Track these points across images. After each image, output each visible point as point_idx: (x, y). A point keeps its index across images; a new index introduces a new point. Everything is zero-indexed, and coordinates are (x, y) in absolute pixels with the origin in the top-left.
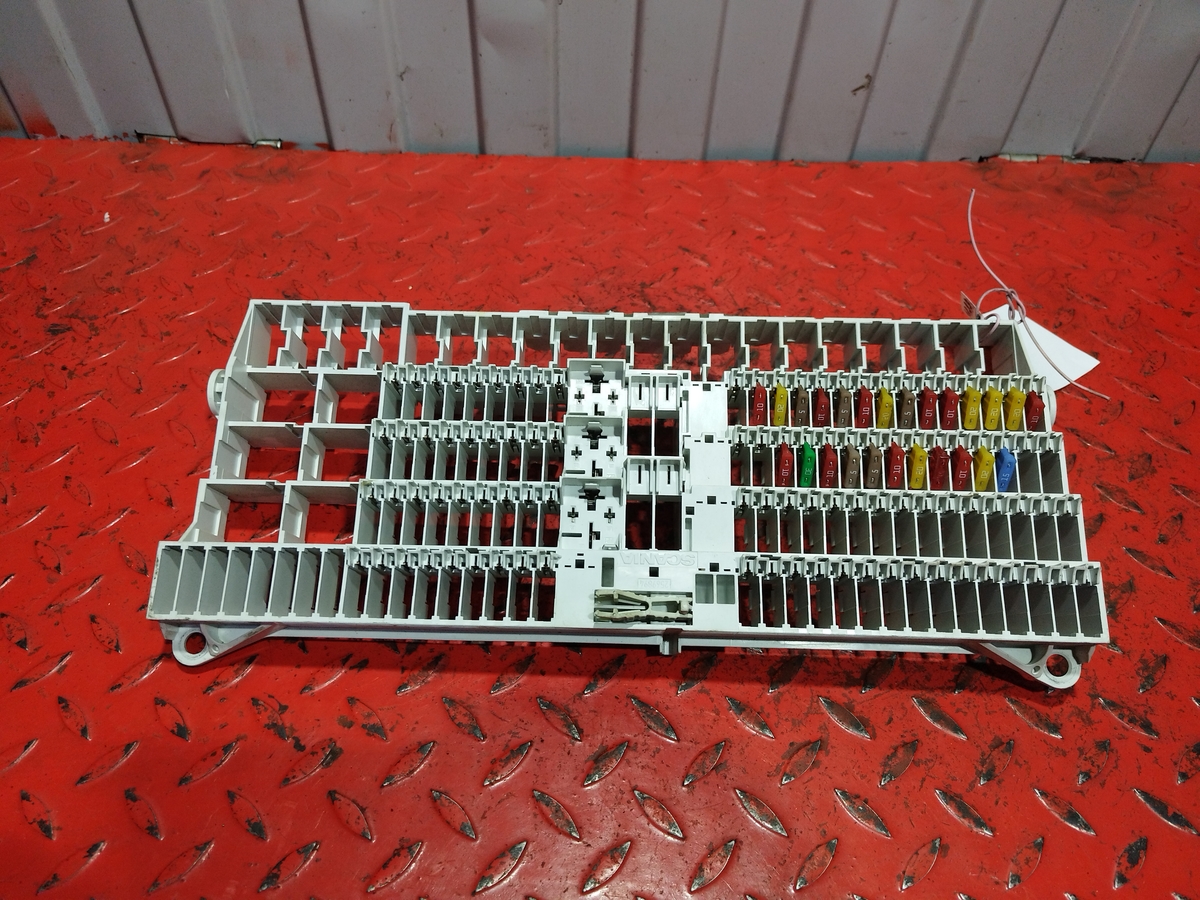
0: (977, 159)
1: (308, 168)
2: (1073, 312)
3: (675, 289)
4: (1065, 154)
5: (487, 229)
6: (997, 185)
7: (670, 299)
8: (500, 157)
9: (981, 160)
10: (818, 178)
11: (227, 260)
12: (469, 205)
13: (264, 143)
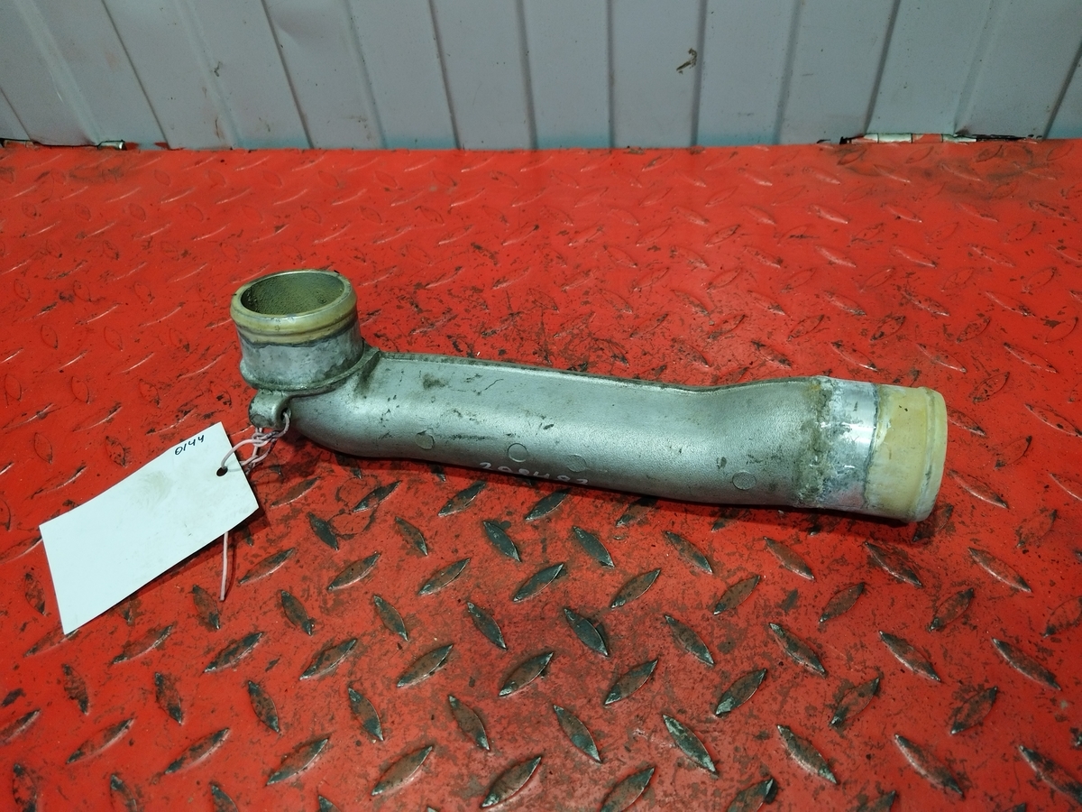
0: (839, 141)
1: (137, 168)
2: (903, 320)
3: (449, 291)
4: (945, 132)
5: (283, 226)
6: (852, 169)
7: (441, 301)
8: (326, 151)
9: (843, 141)
10: (650, 165)
11: (24, 261)
12: (276, 201)
13: (108, 144)
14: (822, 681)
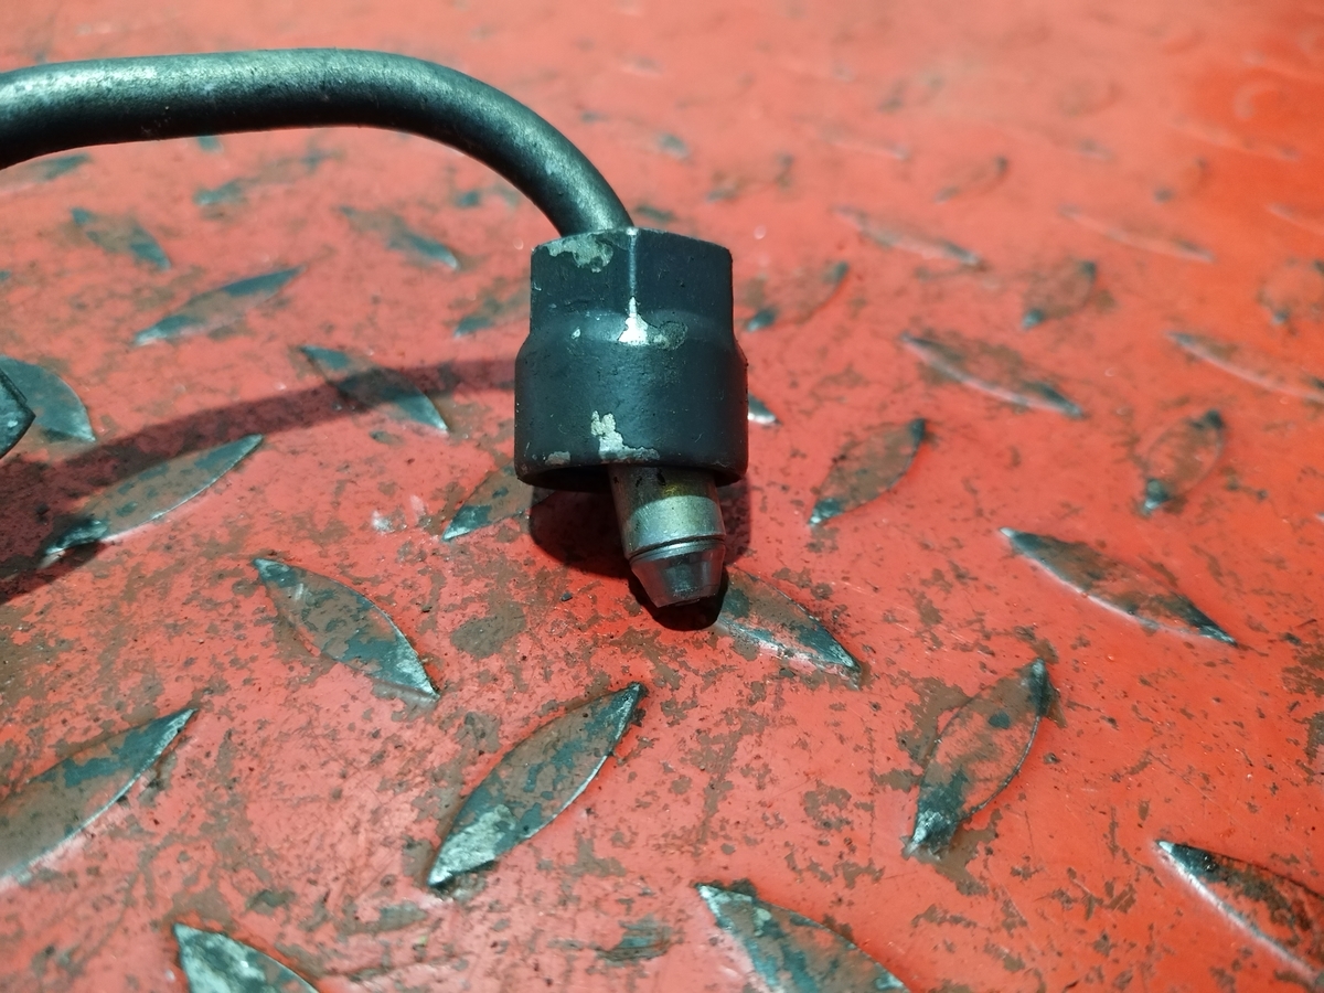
14: (847, 697)
